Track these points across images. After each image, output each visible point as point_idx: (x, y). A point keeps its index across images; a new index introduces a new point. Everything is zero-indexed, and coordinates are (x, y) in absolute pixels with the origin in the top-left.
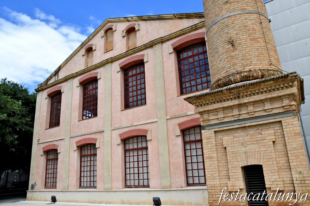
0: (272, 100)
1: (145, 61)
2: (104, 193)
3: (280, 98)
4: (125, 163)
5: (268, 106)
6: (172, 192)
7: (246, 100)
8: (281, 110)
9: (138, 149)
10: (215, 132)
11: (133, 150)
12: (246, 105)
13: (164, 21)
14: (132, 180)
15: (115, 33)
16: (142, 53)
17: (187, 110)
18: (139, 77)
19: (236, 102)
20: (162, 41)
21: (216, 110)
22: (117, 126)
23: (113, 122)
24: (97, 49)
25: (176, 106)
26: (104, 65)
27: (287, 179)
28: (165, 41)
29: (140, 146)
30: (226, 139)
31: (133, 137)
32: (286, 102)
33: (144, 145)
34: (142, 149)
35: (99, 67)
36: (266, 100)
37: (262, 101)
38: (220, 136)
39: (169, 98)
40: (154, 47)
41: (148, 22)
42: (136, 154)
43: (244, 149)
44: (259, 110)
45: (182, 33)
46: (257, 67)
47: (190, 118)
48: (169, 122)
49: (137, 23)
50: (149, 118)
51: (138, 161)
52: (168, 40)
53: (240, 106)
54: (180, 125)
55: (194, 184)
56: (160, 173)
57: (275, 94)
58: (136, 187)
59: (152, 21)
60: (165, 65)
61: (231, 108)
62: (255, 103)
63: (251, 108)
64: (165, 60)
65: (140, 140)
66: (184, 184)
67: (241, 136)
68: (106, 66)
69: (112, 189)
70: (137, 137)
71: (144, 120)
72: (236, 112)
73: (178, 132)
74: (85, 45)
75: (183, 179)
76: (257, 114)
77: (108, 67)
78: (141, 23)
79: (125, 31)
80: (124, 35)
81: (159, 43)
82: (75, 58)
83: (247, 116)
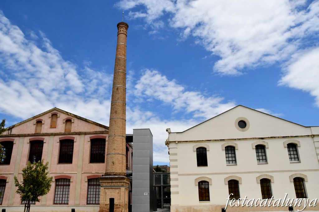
0: (120, 182)
1: (74, 141)
2: (41, 207)
3: (121, 182)
4: (55, 191)
5: (118, 184)
6: (80, 207)
7: (113, 181)
8: (121, 185)
9: (64, 185)
10: (104, 188)
11: (61, 185)
12: (113, 182)
13: (88, 123)
14: (58, 200)
15: (58, 119)
16: (73, 136)
17: (92, 170)
18: (69, 147)
19: (111, 181)
20: (85, 134)
21: (105, 182)
22: (54, 172)
23: (51, 169)
24: (45, 123)
25: (87, 168)
26: (49, 136)
27: (119, 202)
28: (87, 134)
29: (65, 184)
30: (107, 191)
31: (62, 179)
32: (122, 183)
33: (68, 183)
34: (66, 185)
35: (45, 136)
36: (118, 182)
37: (117, 182)
38: (105, 189)
39: (84, 163)
40: (81, 135)
41: (79, 120)
42: (62, 187)
43: (111, 194)
44: (116, 184)
45: (96, 133)
46: (118, 172)
47: (93, 174)
48: (83, 174)
49: (73, 118)
50: (73, 171)
51: (63, 191)
52: (88, 134)
53: (112, 182)
54: (88, 177)
55: (90, 204)
56: (75, 198)
57: (121, 181)
58: (60, 204)
59: (82, 121)
60: (85, 146)
61: (109, 182)
62: (115, 182)
63: (114, 183)
64: (85, 143)
65: (65, 181)
66: (86, 203)
67: (111, 190)
68: (50, 136)
69: (46, 205)
70: (64, 179)
71: (70, 171)
72: (110, 184)
73: (87, 180)
74: (36, 118)
75: (86, 201)
76: (115, 185)
77: (52, 137)
78: (75, 119)
79: (65, 120)
80: (65, 122)
81: (84, 134)
82: (28, 123)
83: (113, 185)
